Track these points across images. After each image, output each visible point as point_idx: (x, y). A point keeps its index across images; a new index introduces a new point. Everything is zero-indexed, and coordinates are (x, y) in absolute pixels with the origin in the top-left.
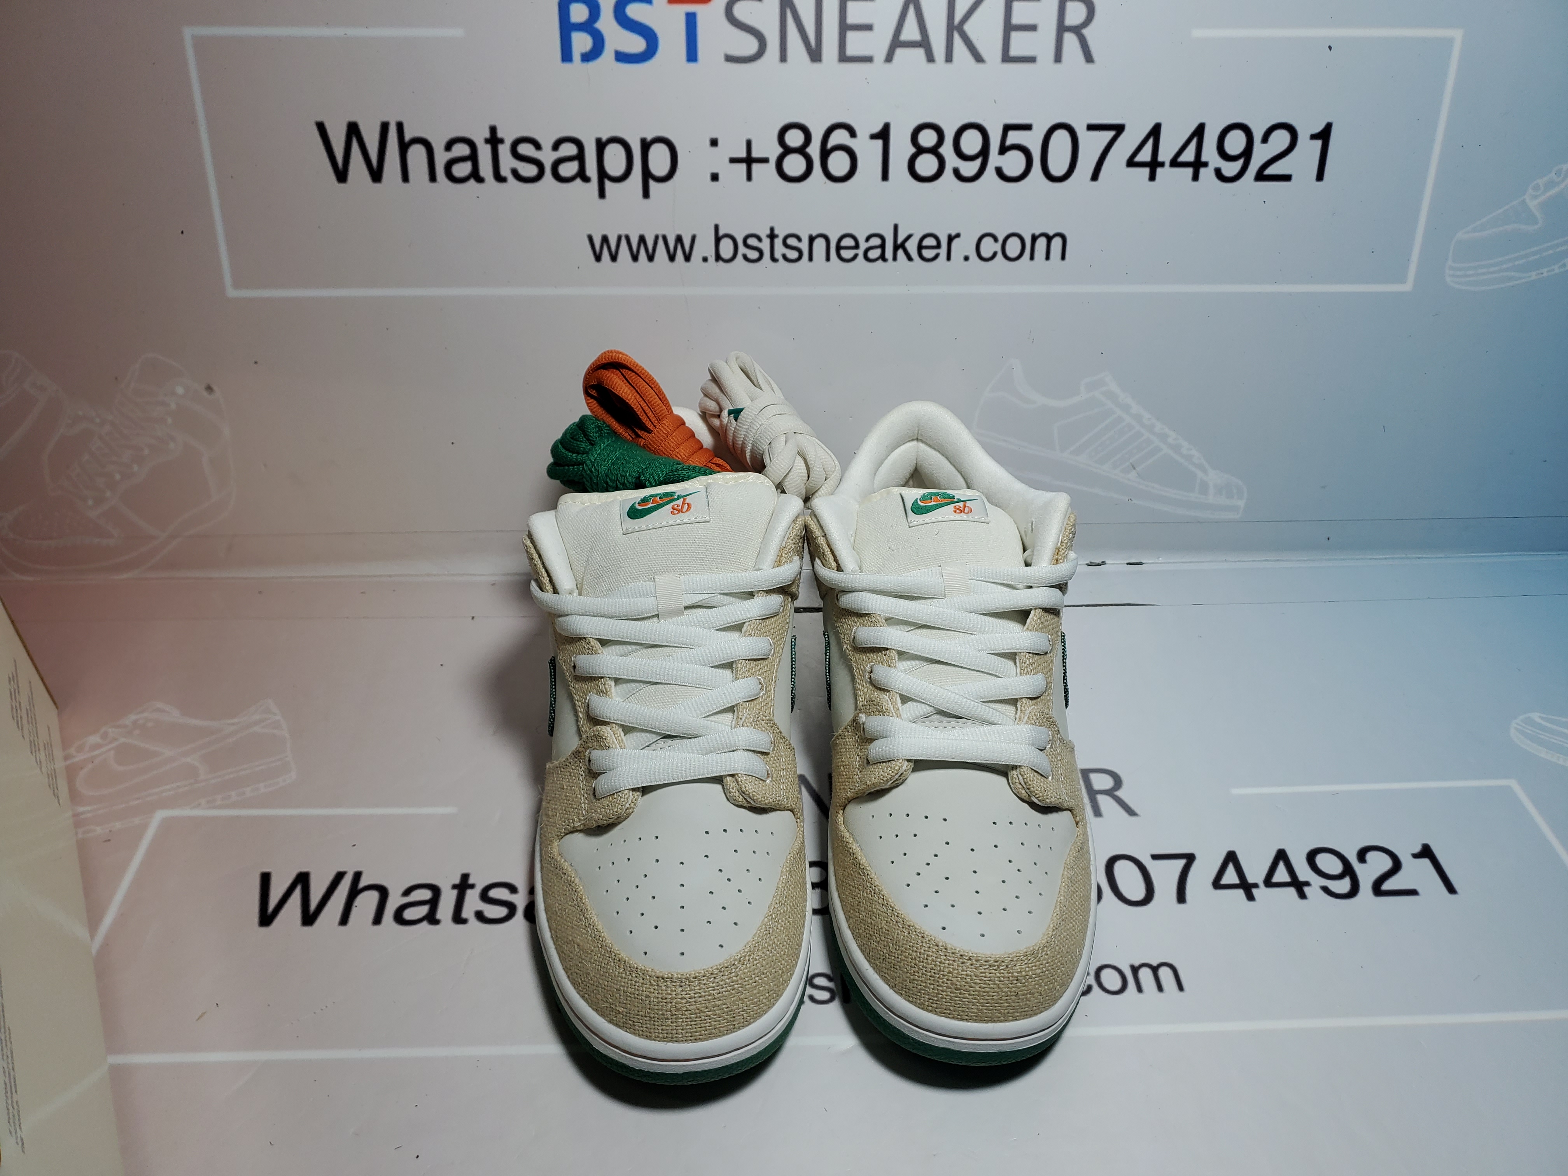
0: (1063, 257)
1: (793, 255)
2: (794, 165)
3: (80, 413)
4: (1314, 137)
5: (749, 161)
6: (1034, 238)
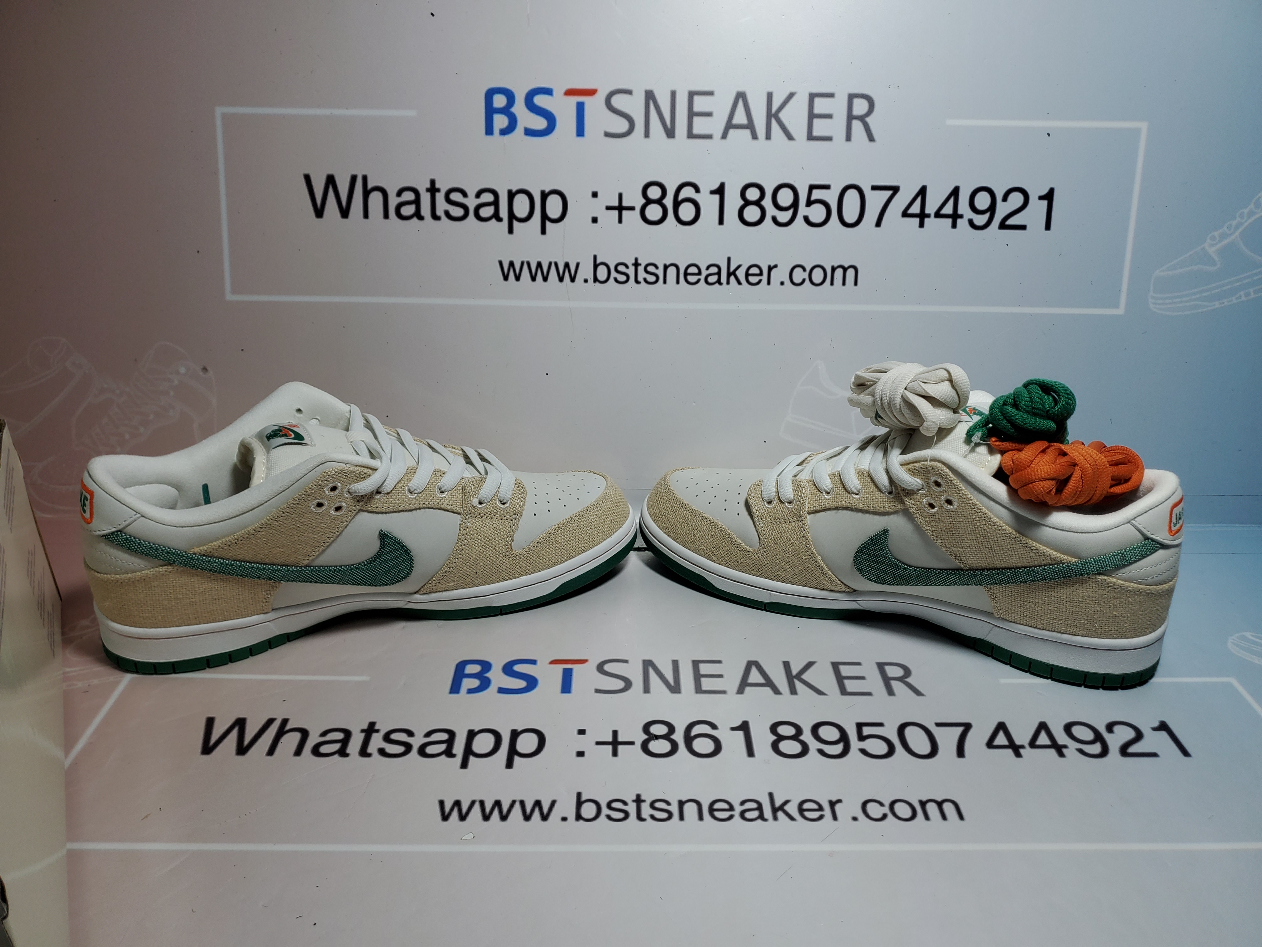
0: (856, 284)
1: (652, 279)
2: (654, 212)
3: (105, 386)
4: (1041, 198)
5: (620, 208)
6: (834, 269)
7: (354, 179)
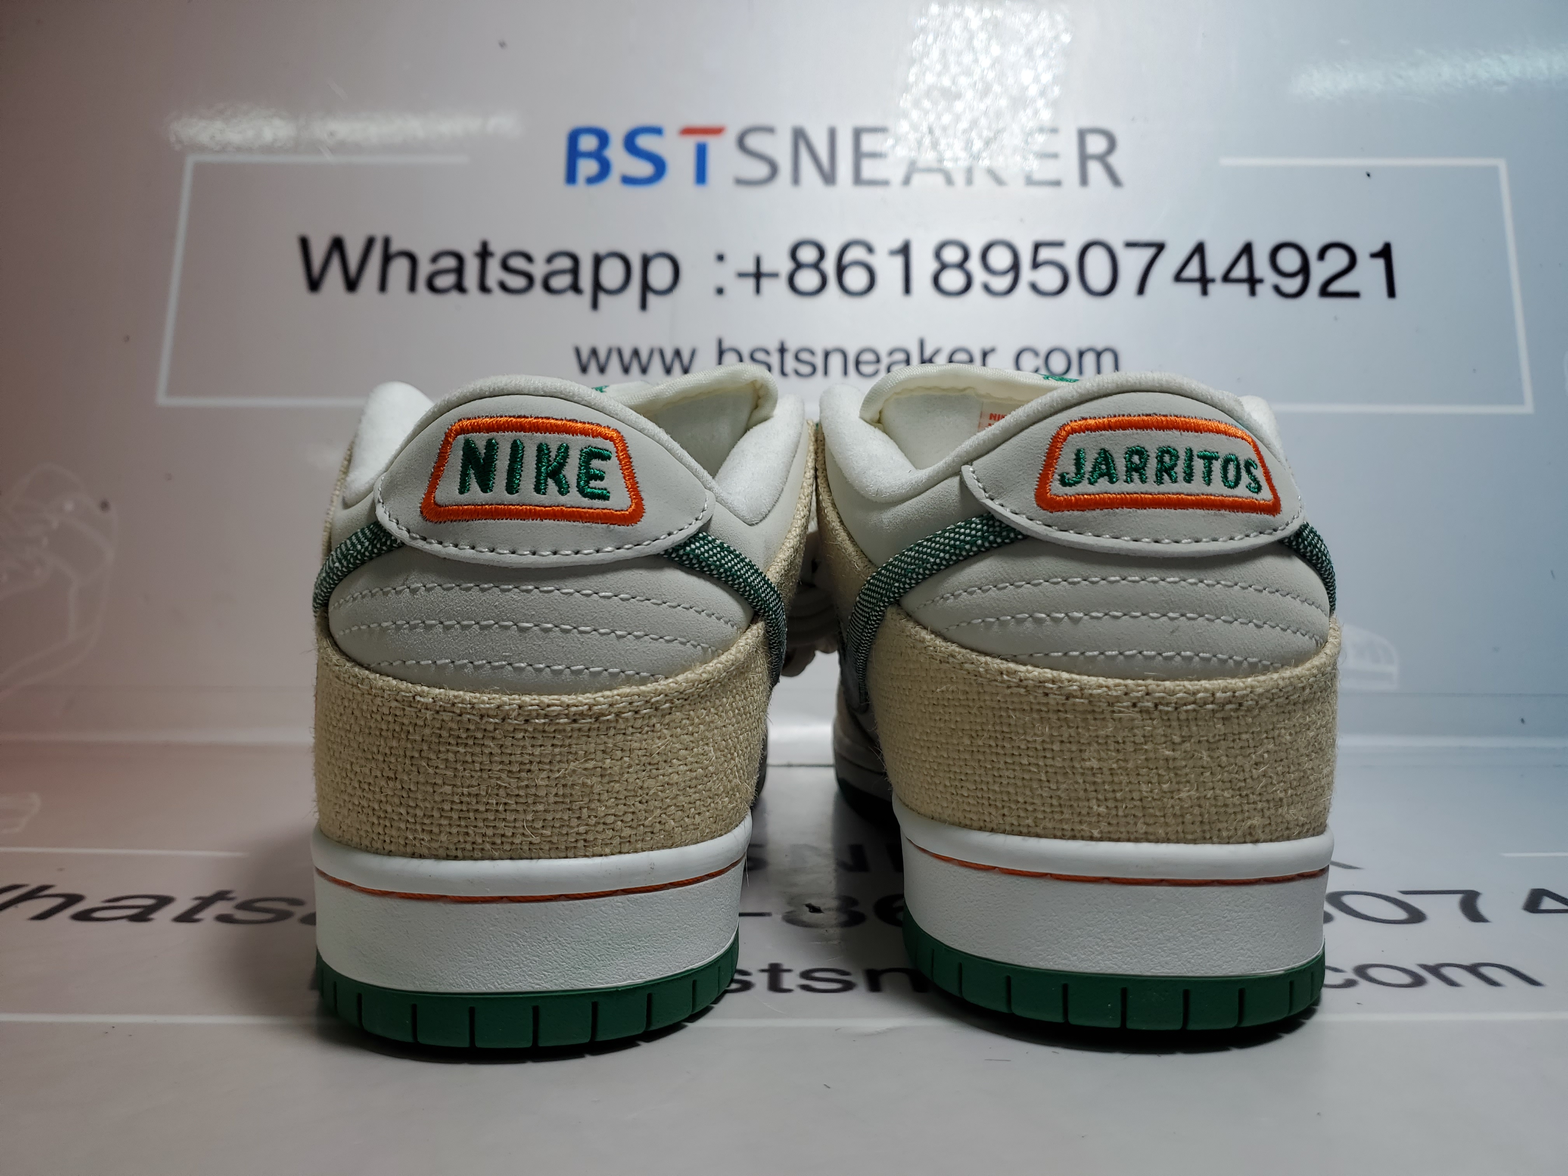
0: (1116, 369)
1: (806, 369)
2: (808, 280)
4: (1374, 255)
5: (758, 275)
6: (1081, 354)
7: (370, 242)
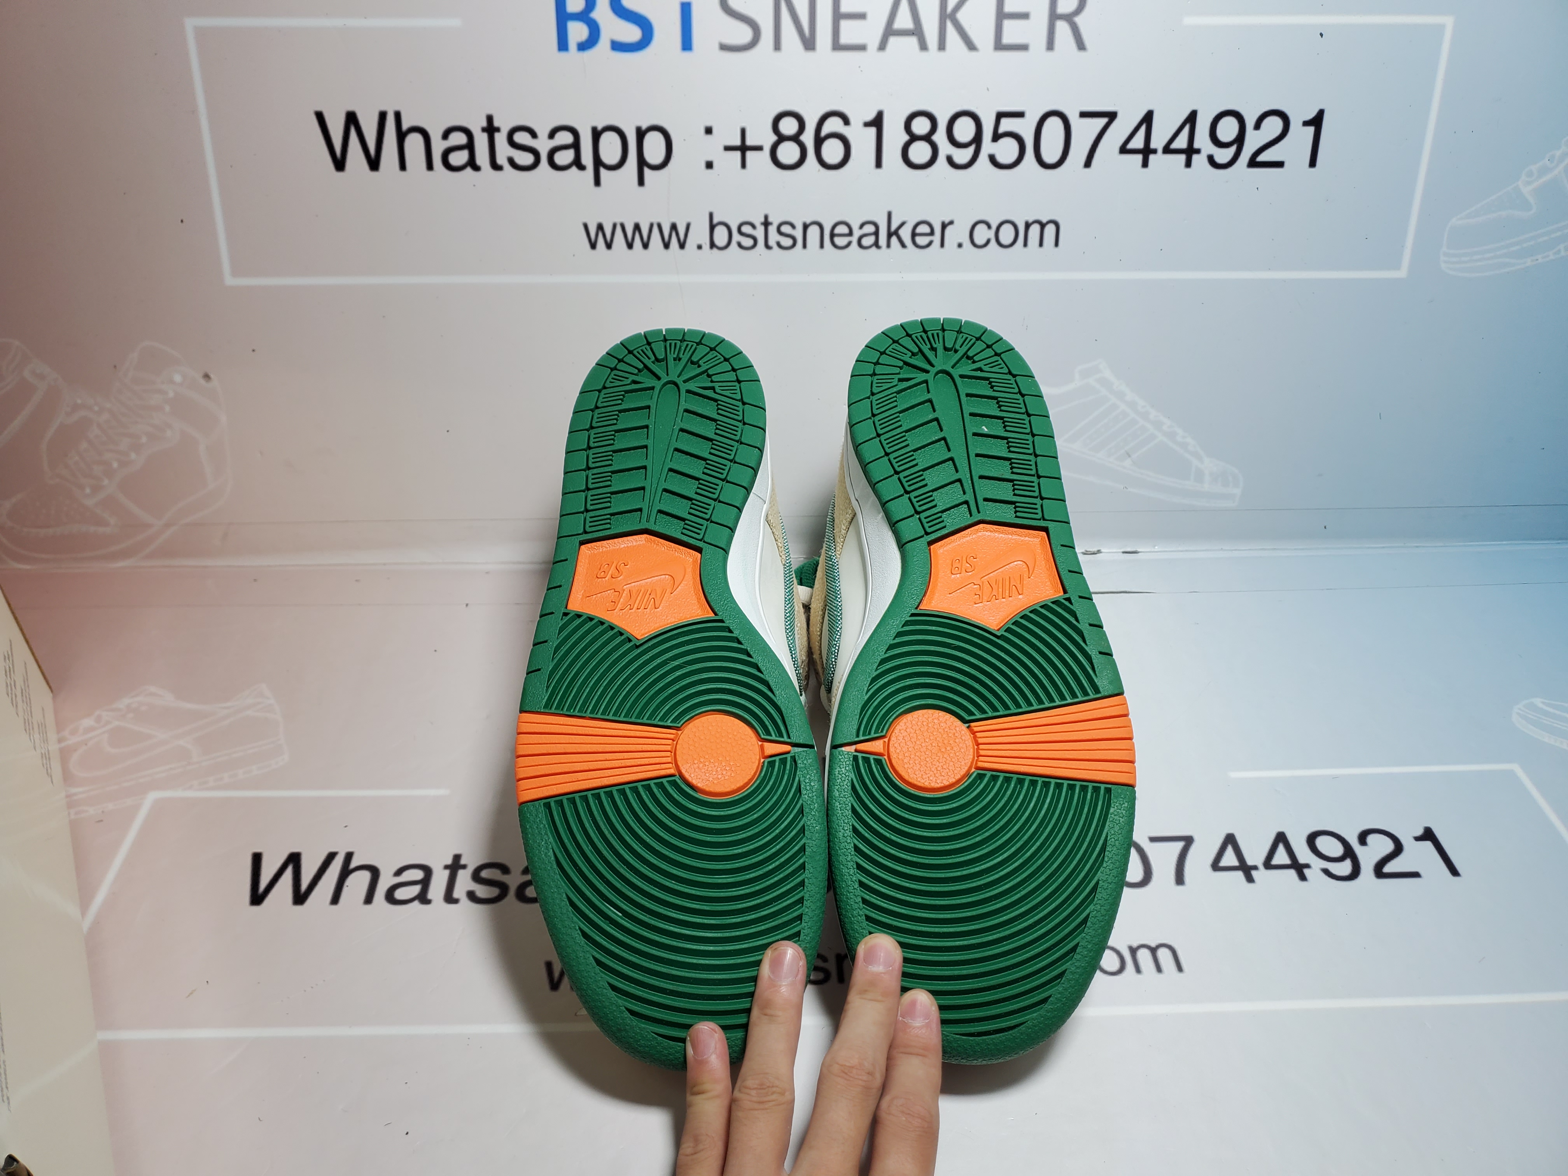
1: (787, 242)
2: (788, 153)
3: (79, 401)
4: (1306, 123)
5: (743, 149)
6: (1028, 226)
7: (383, 116)
